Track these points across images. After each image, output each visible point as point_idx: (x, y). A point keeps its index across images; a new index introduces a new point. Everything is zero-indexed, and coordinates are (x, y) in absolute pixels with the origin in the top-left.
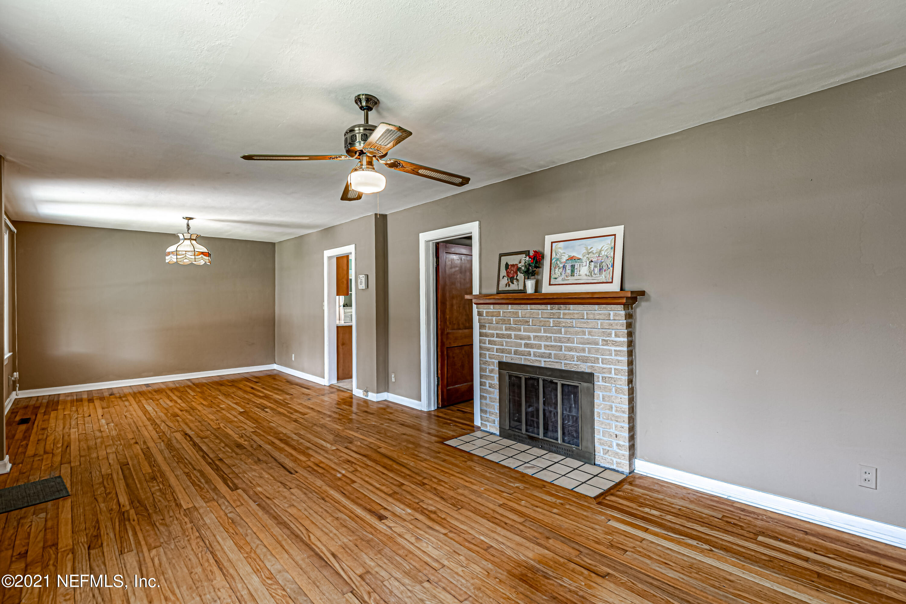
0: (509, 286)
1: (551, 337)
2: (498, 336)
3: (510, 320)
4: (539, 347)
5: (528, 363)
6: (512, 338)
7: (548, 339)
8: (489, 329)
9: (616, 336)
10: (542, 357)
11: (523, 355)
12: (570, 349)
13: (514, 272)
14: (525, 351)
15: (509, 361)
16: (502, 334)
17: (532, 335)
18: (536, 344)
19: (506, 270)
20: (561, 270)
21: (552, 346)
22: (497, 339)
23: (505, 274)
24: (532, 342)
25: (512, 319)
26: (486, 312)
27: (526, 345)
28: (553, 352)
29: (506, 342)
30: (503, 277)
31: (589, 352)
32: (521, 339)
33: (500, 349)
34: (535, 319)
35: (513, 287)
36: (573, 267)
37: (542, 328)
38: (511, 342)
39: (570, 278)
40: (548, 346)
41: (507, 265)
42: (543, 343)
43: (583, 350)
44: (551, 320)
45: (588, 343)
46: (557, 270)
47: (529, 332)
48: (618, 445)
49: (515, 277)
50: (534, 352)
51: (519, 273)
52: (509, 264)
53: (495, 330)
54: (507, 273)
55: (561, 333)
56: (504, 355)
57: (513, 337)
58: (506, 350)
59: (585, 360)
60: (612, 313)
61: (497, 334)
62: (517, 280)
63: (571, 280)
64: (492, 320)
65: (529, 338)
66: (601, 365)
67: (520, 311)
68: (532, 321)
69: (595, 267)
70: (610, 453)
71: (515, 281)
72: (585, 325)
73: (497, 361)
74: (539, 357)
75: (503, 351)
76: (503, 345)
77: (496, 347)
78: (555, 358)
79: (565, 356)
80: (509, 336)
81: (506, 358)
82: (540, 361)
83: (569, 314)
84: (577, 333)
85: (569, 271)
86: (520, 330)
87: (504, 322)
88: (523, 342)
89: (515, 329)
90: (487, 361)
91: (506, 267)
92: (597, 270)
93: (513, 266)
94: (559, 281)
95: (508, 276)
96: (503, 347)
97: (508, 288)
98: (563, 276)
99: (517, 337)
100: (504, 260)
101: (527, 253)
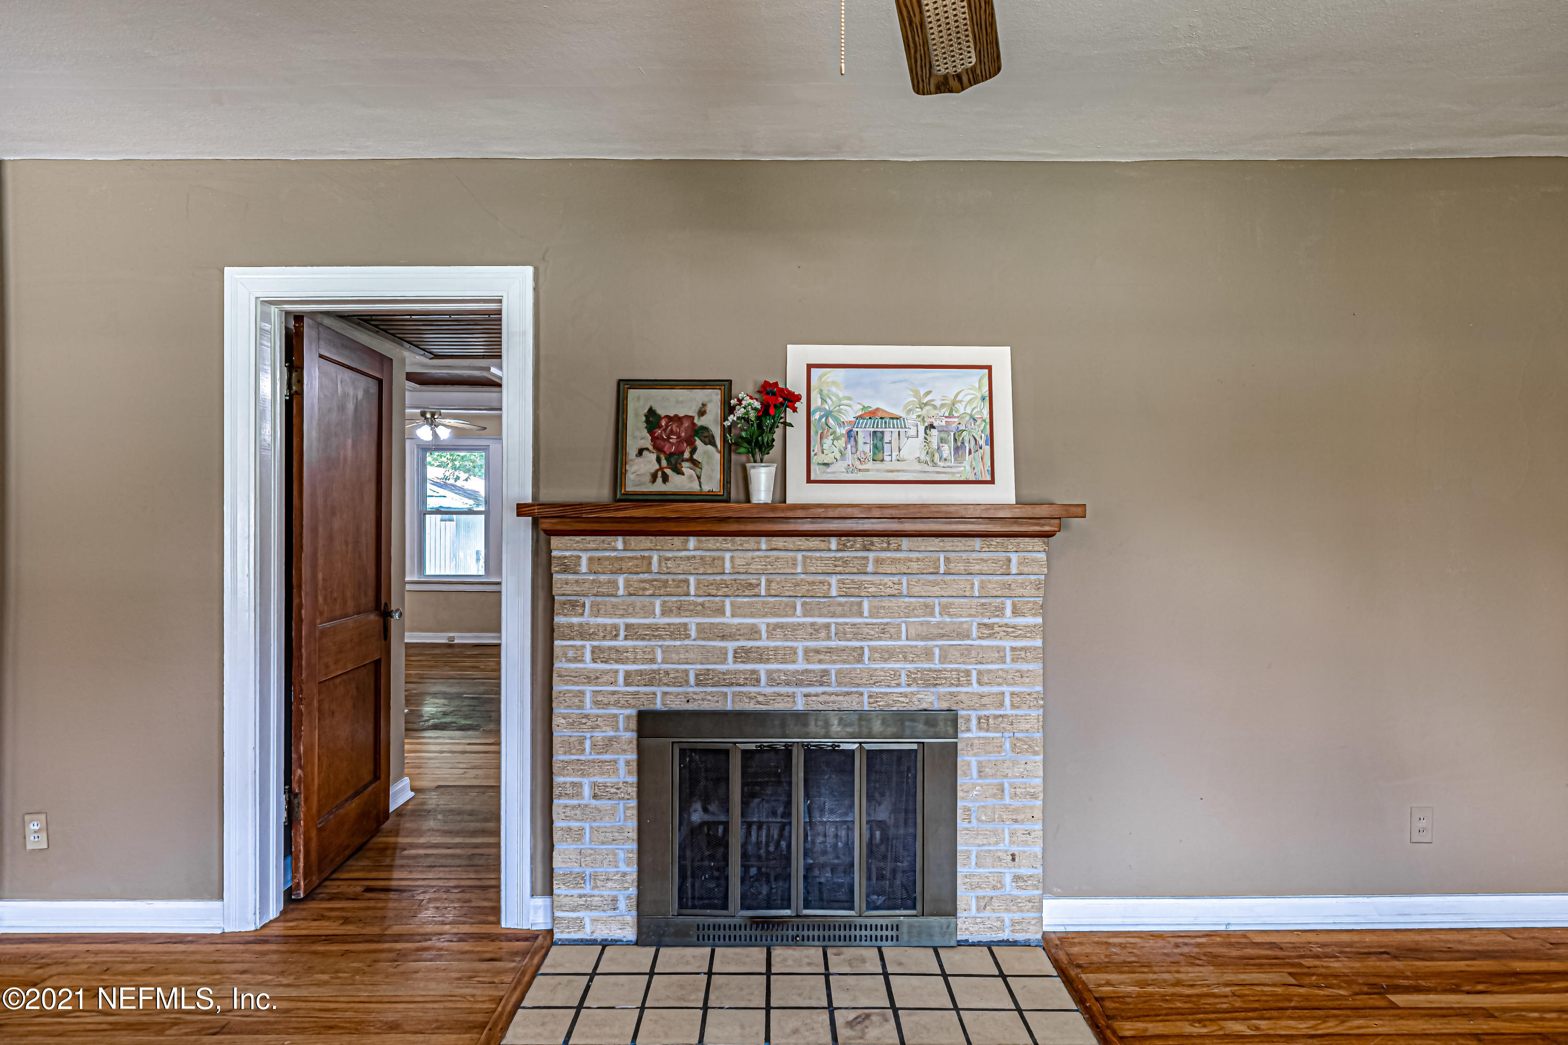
0: (665, 479)
1: (827, 626)
2: (632, 632)
3: (687, 582)
4: (789, 655)
5: (751, 706)
6: (688, 637)
7: (815, 630)
8: (596, 613)
9: (1016, 612)
10: (799, 684)
11: (732, 684)
12: (888, 655)
13: (680, 440)
14: (736, 672)
15: (677, 705)
16: (649, 627)
17: (762, 623)
18: (776, 649)
19: (651, 431)
20: (842, 443)
21: (829, 651)
22: (629, 643)
23: (647, 443)
24: (764, 643)
25: (692, 579)
26: (590, 559)
27: (742, 655)
28: (833, 668)
29: (666, 649)
30: (640, 452)
31: (943, 659)
32: (723, 638)
33: (641, 673)
34: (778, 578)
35: (682, 482)
36: (877, 436)
37: (799, 603)
38: (687, 649)
39: (870, 465)
40: (817, 652)
41: (652, 419)
42: (800, 645)
43: (928, 654)
44: (833, 580)
45: (942, 636)
46: (828, 442)
47: (752, 615)
48: (1017, 878)
49: (687, 455)
50: (769, 673)
51: (698, 442)
52: (662, 412)
53: (622, 616)
54: (654, 439)
55: (861, 614)
56: (659, 690)
57: (693, 634)
58: (667, 673)
59: (931, 680)
60: (1014, 557)
61: (628, 627)
62: (695, 463)
63: (874, 471)
64: (615, 583)
65: (753, 633)
66: (975, 688)
67: (728, 556)
68: (769, 582)
69: (942, 440)
70: (996, 903)
71: (686, 467)
72: (936, 590)
73: (633, 712)
74: (788, 684)
75: (652, 679)
76: (653, 661)
77: (622, 668)
78: (839, 684)
79: (872, 673)
80: (680, 632)
81: (666, 699)
82: (793, 696)
83: (893, 561)
84: (909, 611)
85: (865, 448)
86: (721, 611)
87: (660, 587)
88: (731, 645)
89: (702, 610)
90: (586, 716)
91: (647, 421)
92: (947, 450)
93: (677, 419)
94: (839, 470)
95: (658, 449)
96: (655, 667)
97: (659, 487)
98: (850, 459)
99: (705, 632)
100: (638, 401)
101: (725, 386)
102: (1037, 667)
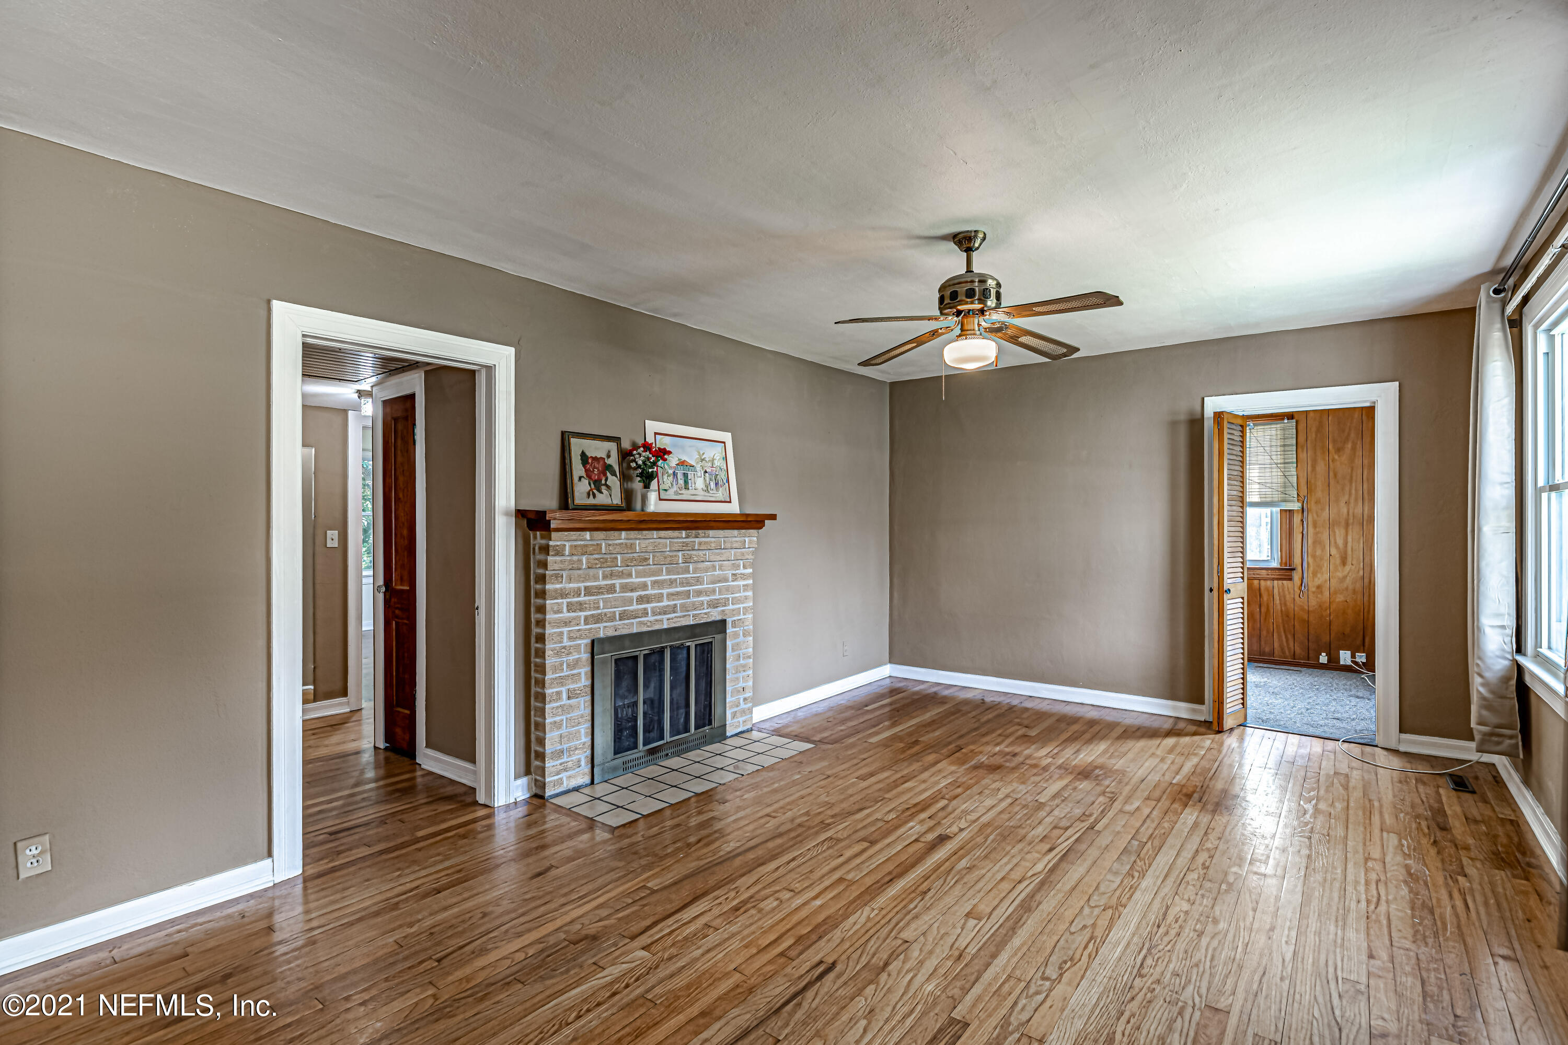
0: (594, 496)
1: (676, 580)
2: (589, 591)
3: (616, 558)
4: (659, 598)
5: (645, 629)
6: (615, 592)
7: (672, 583)
8: (570, 580)
9: (745, 567)
10: (665, 614)
11: (636, 617)
12: (699, 593)
13: (599, 472)
14: (638, 610)
15: (611, 633)
16: (596, 587)
17: (648, 580)
18: (655, 595)
19: (584, 466)
20: (671, 478)
21: (678, 593)
22: (587, 598)
23: (584, 474)
24: (650, 592)
25: (619, 557)
26: (571, 546)
27: (641, 600)
28: (678, 602)
29: (605, 601)
30: (580, 478)
31: (720, 593)
32: (632, 591)
33: (592, 615)
34: (658, 554)
35: (602, 498)
36: (685, 475)
37: (664, 567)
38: (616, 599)
39: (684, 491)
40: (672, 594)
41: (584, 457)
42: (665, 591)
43: (714, 591)
44: (680, 554)
45: (719, 581)
46: (665, 477)
47: (645, 577)
48: (745, 699)
49: (603, 482)
50: (653, 608)
51: (608, 474)
52: (589, 454)
53: (583, 582)
54: (586, 471)
55: (689, 572)
56: (601, 625)
57: (618, 589)
58: (606, 615)
59: (714, 605)
60: (747, 539)
61: (586, 588)
62: (608, 487)
63: (686, 495)
64: (580, 561)
65: (644, 586)
66: (731, 607)
67: (638, 542)
68: (654, 556)
69: (711, 479)
70: (738, 714)
71: (603, 488)
72: (718, 558)
73: (588, 641)
74: (660, 614)
75: (598, 619)
76: (598, 608)
77: (583, 614)
78: (681, 612)
79: (694, 603)
80: (611, 589)
81: (604, 630)
82: (661, 621)
83: (706, 543)
84: (706, 570)
85: (681, 482)
86: (630, 575)
87: (603, 563)
88: (635, 595)
89: (621, 575)
90: (564, 647)
91: (582, 459)
92: (713, 485)
93: (595, 459)
94: (671, 494)
95: (589, 477)
96: (599, 611)
97: (591, 501)
98: (675, 488)
99: (625, 588)
100: (577, 446)
101: (617, 440)
102: (750, 593)
